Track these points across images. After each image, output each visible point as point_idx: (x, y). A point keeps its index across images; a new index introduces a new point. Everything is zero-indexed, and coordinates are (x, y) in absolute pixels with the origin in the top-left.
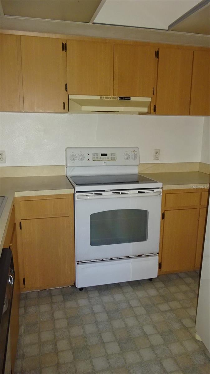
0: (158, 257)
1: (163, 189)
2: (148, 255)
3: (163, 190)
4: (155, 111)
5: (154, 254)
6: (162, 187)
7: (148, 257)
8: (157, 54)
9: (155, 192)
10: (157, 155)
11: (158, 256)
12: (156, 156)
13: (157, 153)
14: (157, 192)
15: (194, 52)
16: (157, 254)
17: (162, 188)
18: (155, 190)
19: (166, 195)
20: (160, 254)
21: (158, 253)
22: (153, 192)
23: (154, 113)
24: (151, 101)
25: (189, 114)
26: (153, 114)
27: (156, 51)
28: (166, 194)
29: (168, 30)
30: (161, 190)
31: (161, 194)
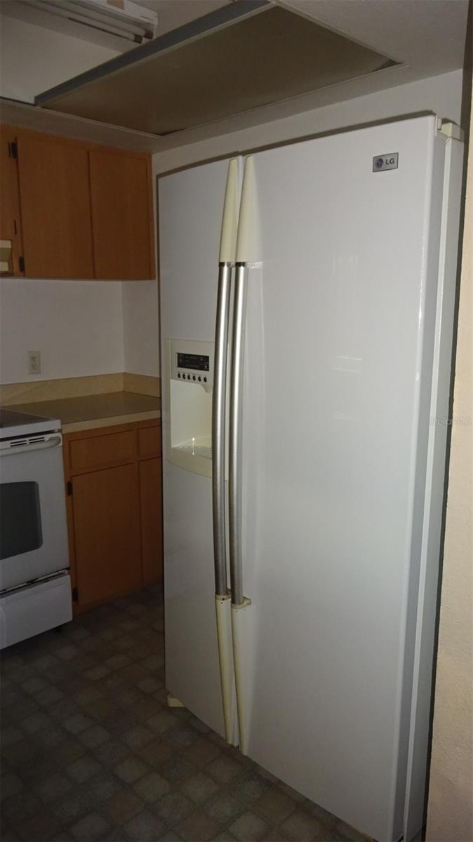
0: (69, 577)
1: (64, 432)
2: (48, 576)
3: (63, 435)
4: (22, 268)
5: (60, 572)
6: (60, 428)
7: (47, 581)
8: (13, 149)
9: (47, 441)
10: (35, 363)
11: (69, 573)
12: (33, 367)
13: (33, 359)
14: (51, 439)
15: (88, 153)
16: (66, 572)
17: (60, 431)
18: (47, 437)
19: (70, 443)
20: (73, 569)
21: (68, 569)
22: (42, 441)
23: (22, 274)
24: (12, 249)
25: (94, 277)
26: (18, 277)
27: (11, 143)
28: (70, 441)
29: (35, 105)
30: (59, 435)
31: (59, 443)
